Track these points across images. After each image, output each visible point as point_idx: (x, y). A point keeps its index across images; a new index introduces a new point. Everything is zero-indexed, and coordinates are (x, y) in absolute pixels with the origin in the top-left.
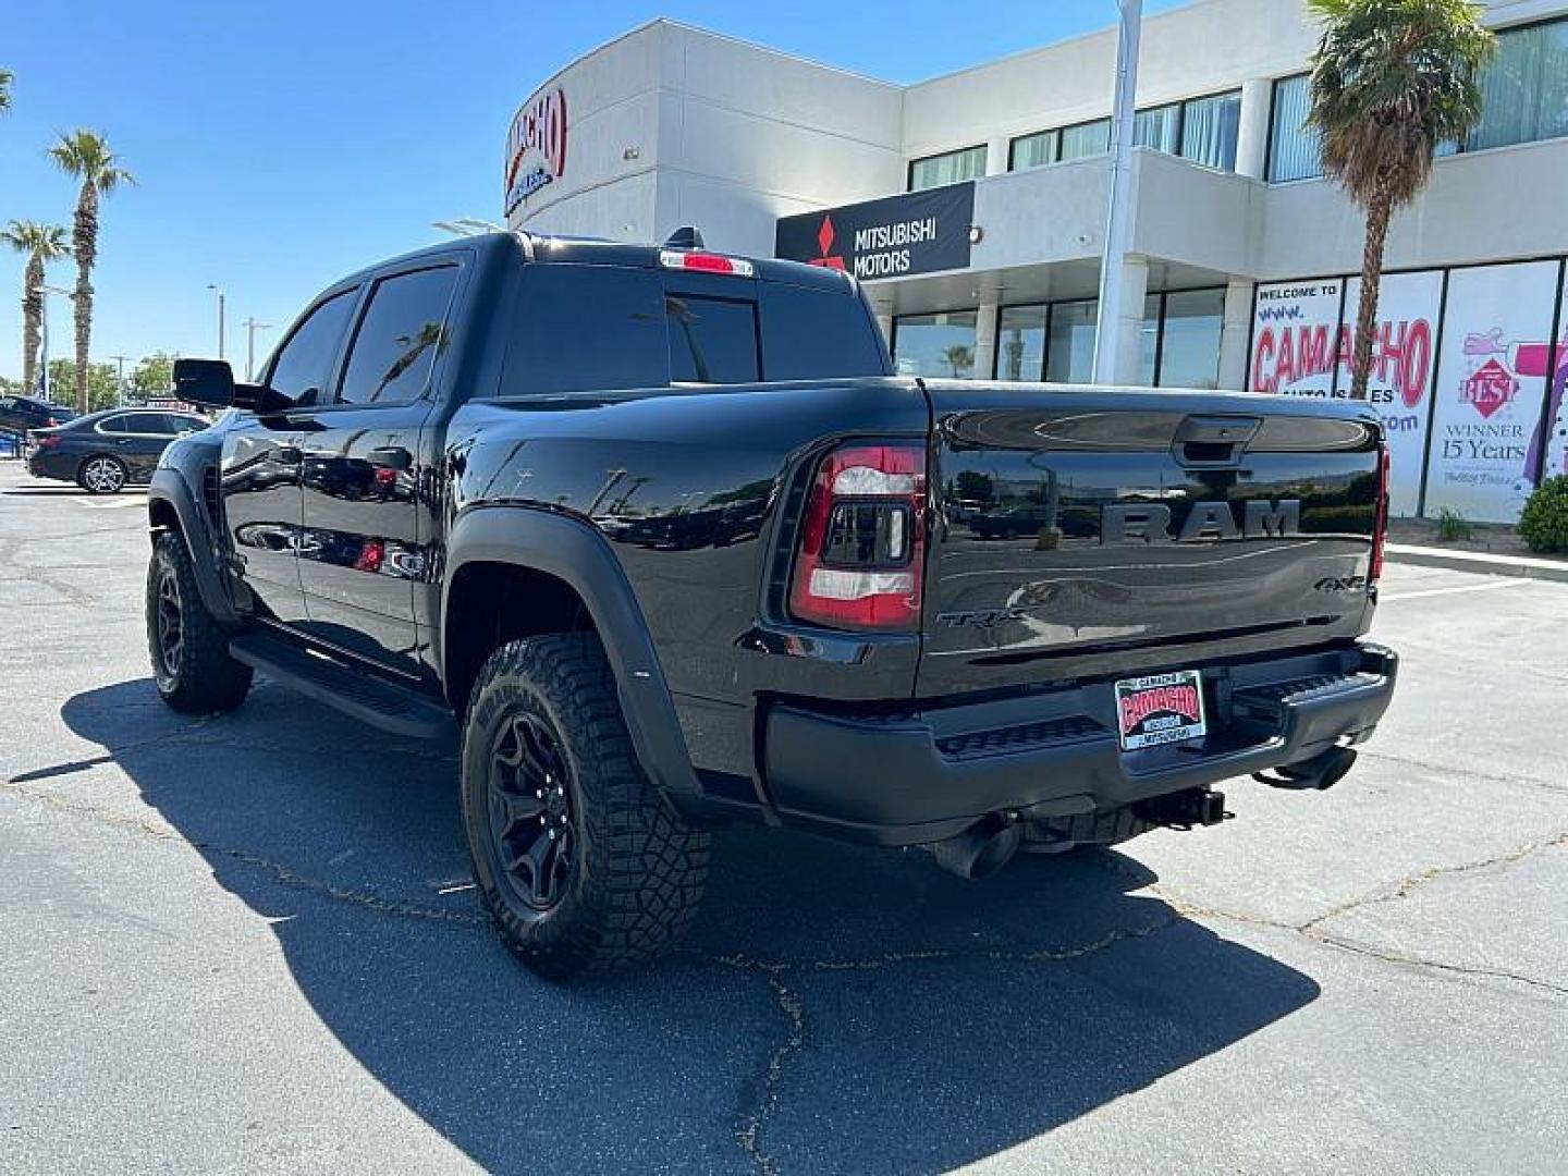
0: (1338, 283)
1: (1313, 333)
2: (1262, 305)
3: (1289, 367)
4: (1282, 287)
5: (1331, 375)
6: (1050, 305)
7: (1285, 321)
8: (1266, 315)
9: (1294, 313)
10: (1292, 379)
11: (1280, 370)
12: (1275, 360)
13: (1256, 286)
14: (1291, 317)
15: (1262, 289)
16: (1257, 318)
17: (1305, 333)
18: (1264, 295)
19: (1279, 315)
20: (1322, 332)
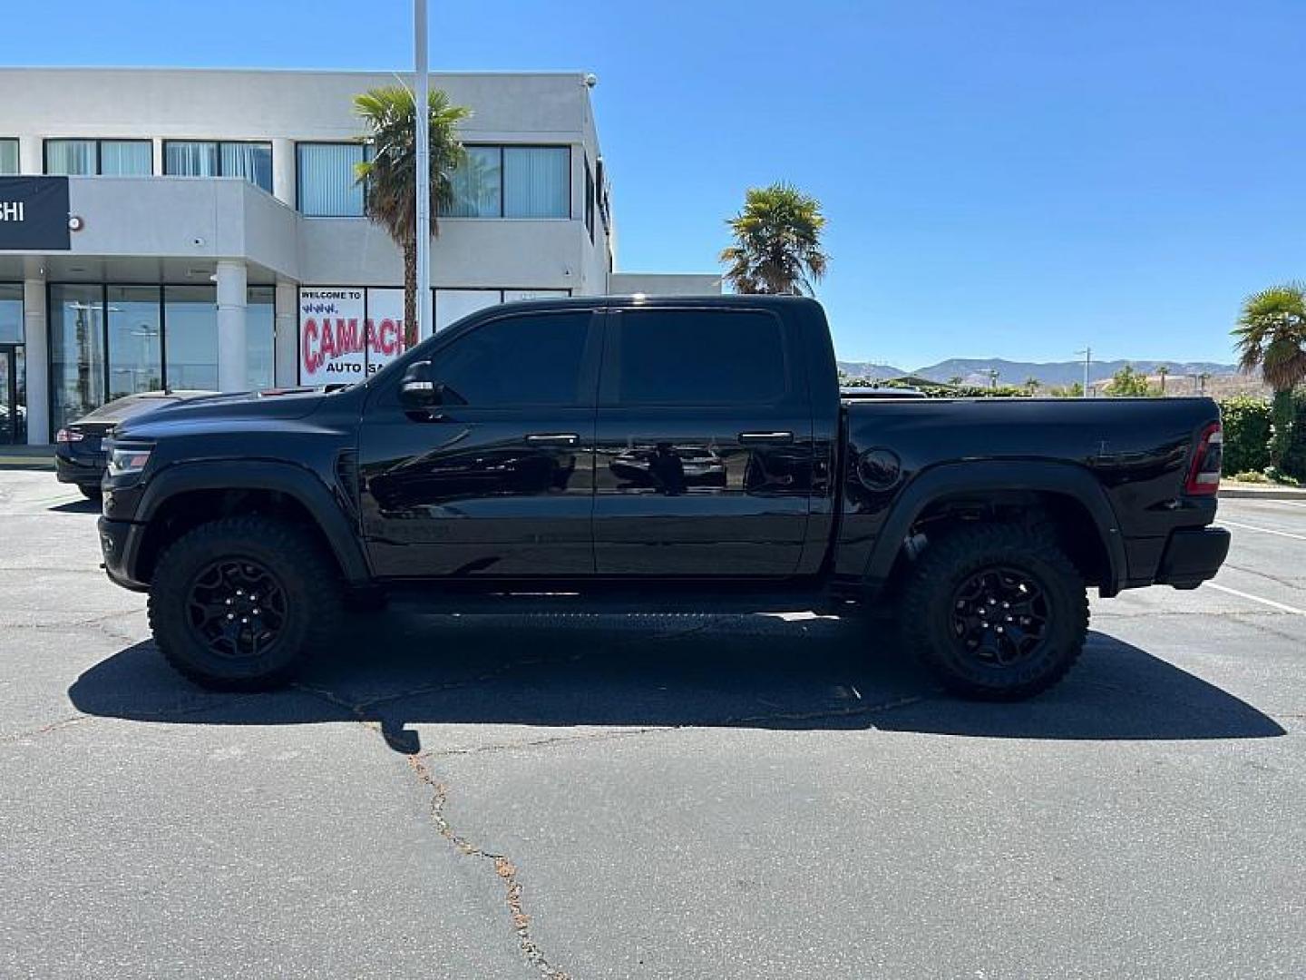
0: (362, 291)
1: (347, 324)
2: (305, 302)
3: (331, 347)
4: (320, 291)
5: (363, 354)
6: (105, 285)
7: (324, 315)
8: (308, 309)
9: (330, 309)
10: (334, 355)
11: (324, 349)
12: (319, 342)
13: (298, 287)
14: (328, 311)
15: (302, 290)
16: (302, 311)
17: (340, 323)
18: (305, 295)
19: (319, 309)
20: (353, 323)
